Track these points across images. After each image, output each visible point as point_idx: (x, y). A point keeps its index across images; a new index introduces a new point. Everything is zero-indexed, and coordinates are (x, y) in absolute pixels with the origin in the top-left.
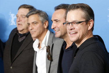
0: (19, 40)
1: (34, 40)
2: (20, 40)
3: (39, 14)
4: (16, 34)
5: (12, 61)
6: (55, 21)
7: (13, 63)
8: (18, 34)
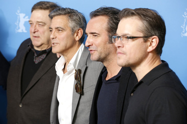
0: (34, 60)
1: (58, 57)
2: (37, 61)
3: (70, 16)
4: (30, 50)
5: (23, 95)
6: (92, 35)
7: (24, 99)
8: (34, 51)
